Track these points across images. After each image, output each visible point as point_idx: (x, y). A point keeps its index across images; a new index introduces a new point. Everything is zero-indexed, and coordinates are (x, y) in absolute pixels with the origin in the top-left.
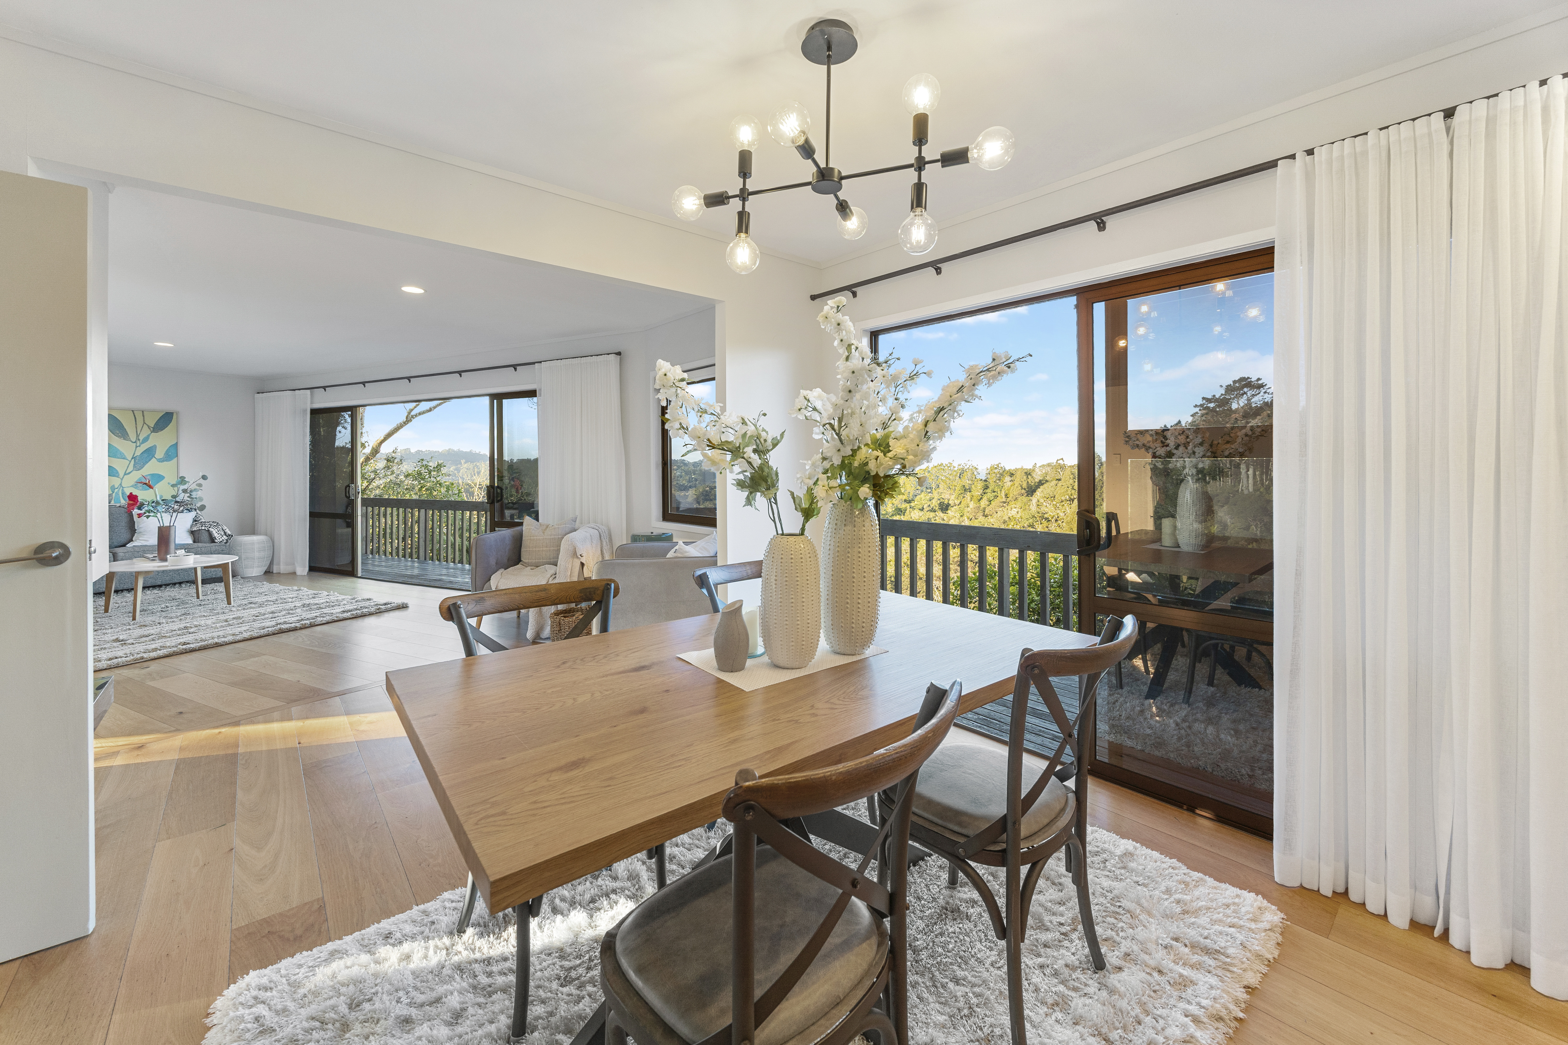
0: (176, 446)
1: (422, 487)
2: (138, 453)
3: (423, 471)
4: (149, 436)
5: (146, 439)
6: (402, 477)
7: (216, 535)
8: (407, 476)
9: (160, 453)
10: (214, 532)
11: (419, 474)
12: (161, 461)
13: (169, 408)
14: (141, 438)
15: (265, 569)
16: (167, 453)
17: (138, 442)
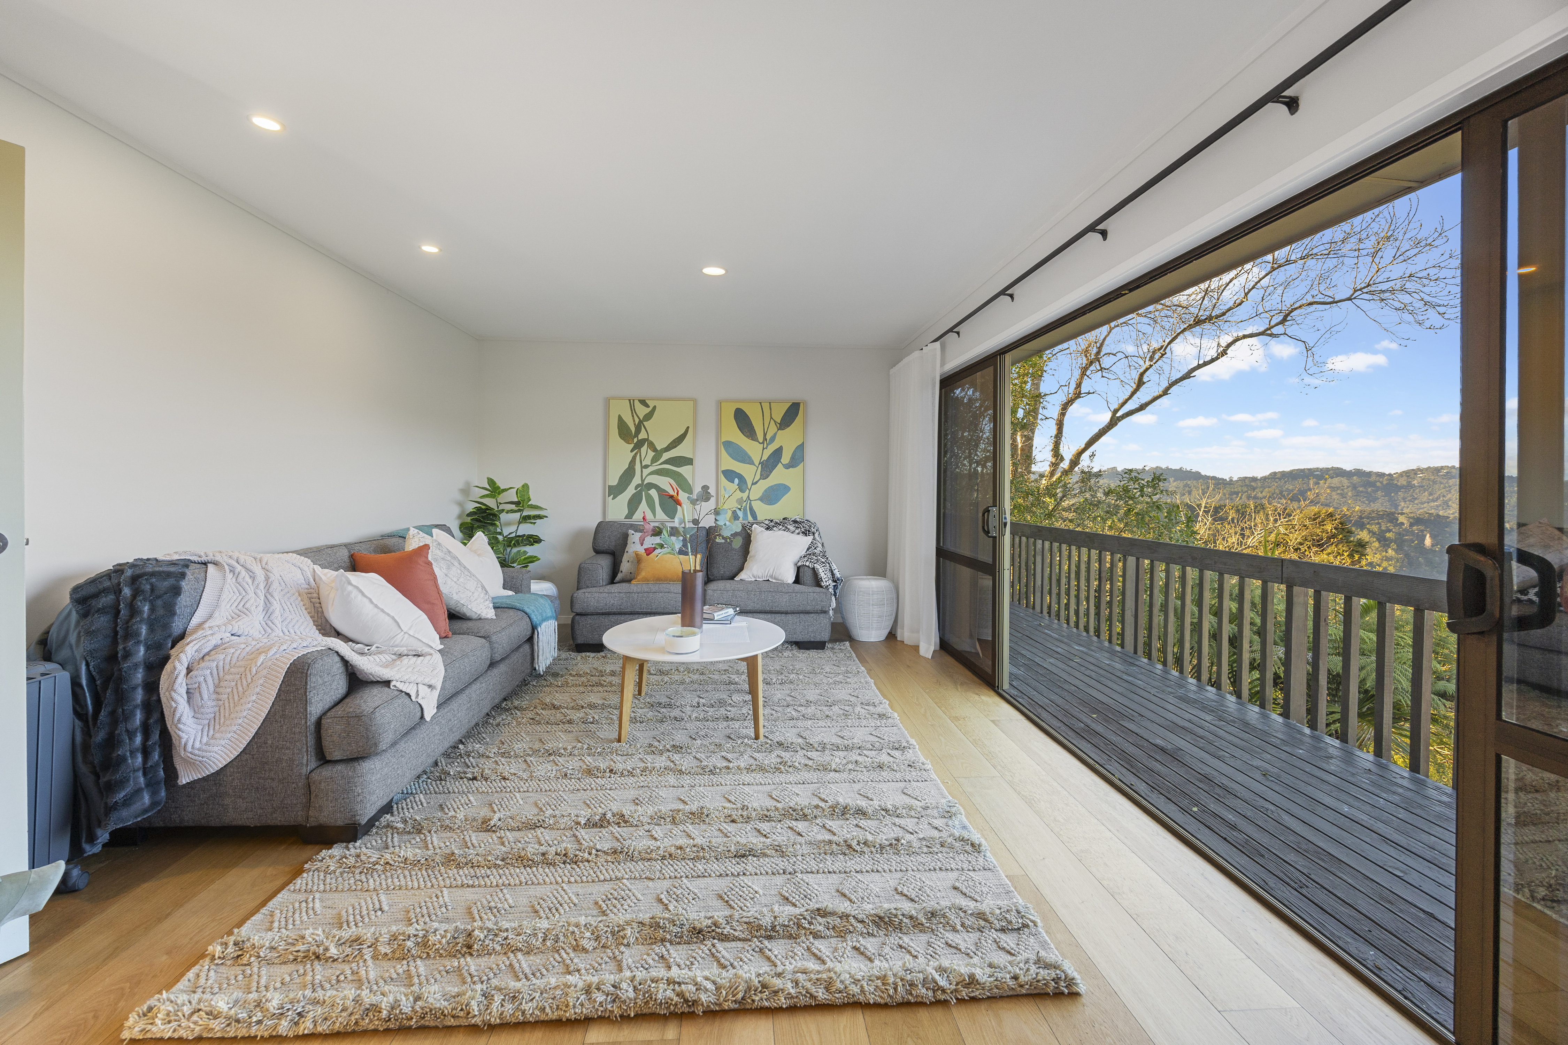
0: (801, 448)
1: (1129, 510)
2: (765, 458)
3: (1131, 486)
4: (775, 434)
5: (773, 439)
6: (1100, 495)
7: (822, 575)
8: (1107, 494)
9: (786, 458)
10: (820, 570)
11: (1126, 490)
12: (787, 467)
13: (796, 397)
14: (768, 437)
15: (886, 632)
16: (793, 458)
17: (766, 442)
